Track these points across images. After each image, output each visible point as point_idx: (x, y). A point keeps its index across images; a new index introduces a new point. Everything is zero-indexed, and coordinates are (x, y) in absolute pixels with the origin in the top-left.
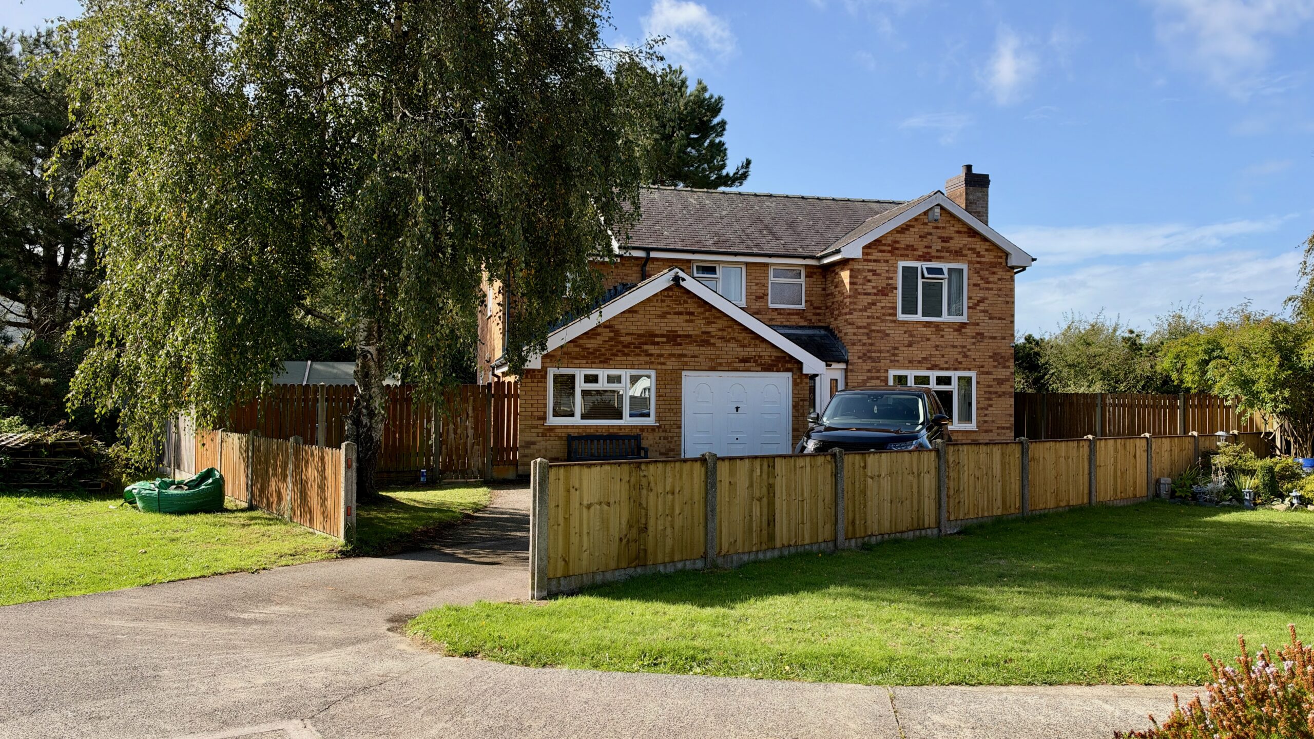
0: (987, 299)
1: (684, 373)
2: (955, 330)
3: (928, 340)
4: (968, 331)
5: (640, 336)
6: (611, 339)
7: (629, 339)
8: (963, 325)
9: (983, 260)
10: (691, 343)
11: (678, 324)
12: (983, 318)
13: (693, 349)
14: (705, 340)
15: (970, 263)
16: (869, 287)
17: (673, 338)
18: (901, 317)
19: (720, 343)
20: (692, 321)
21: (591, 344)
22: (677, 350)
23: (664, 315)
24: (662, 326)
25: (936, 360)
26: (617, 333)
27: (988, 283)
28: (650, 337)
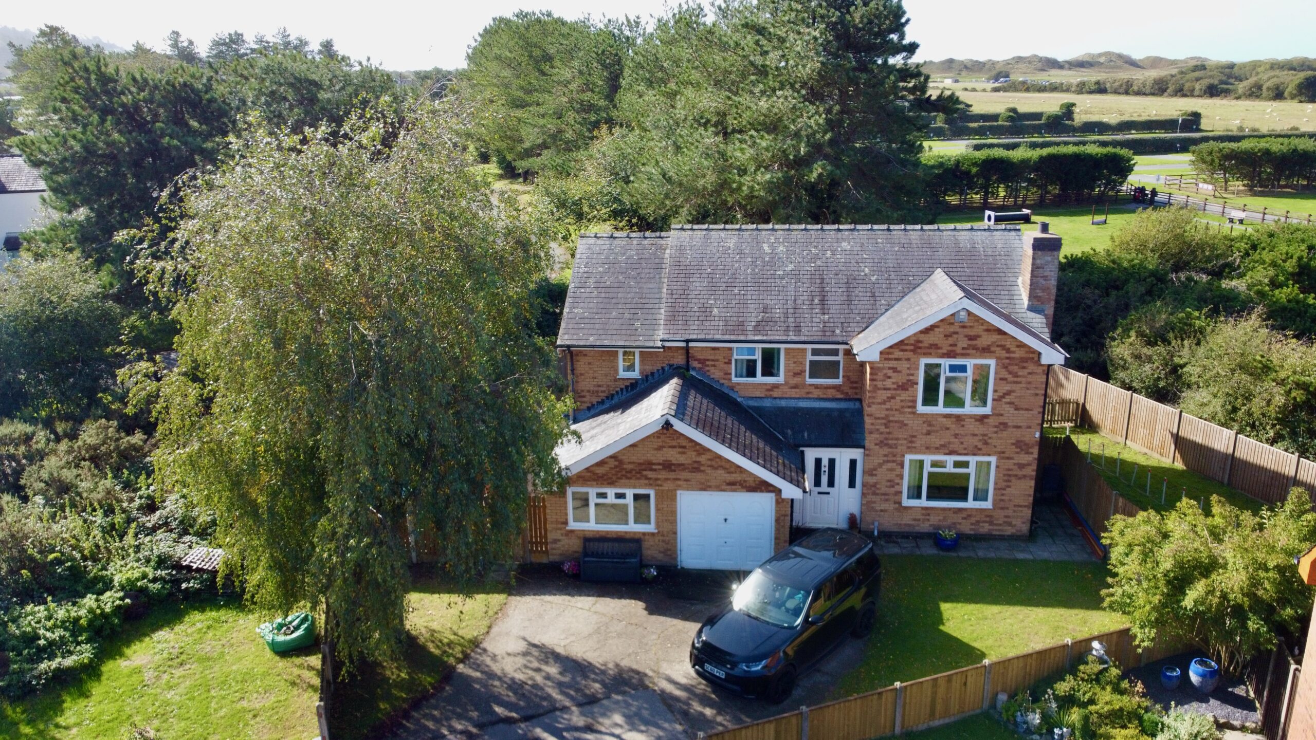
0: (1013, 391)
1: (679, 492)
2: (977, 420)
3: (948, 429)
4: (991, 421)
5: (640, 464)
6: (616, 467)
7: (630, 467)
8: (985, 417)
9: (1012, 355)
10: (684, 470)
11: (673, 455)
12: (1010, 410)
13: (685, 475)
14: (696, 468)
15: (998, 358)
16: (888, 383)
17: (668, 466)
18: (921, 409)
19: (709, 470)
20: (684, 453)
21: (600, 471)
22: (672, 475)
23: (660, 448)
24: (659, 457)
25: (956, 446)
26: (621, 462)
27: (1017, 376)
28: (649, 465)
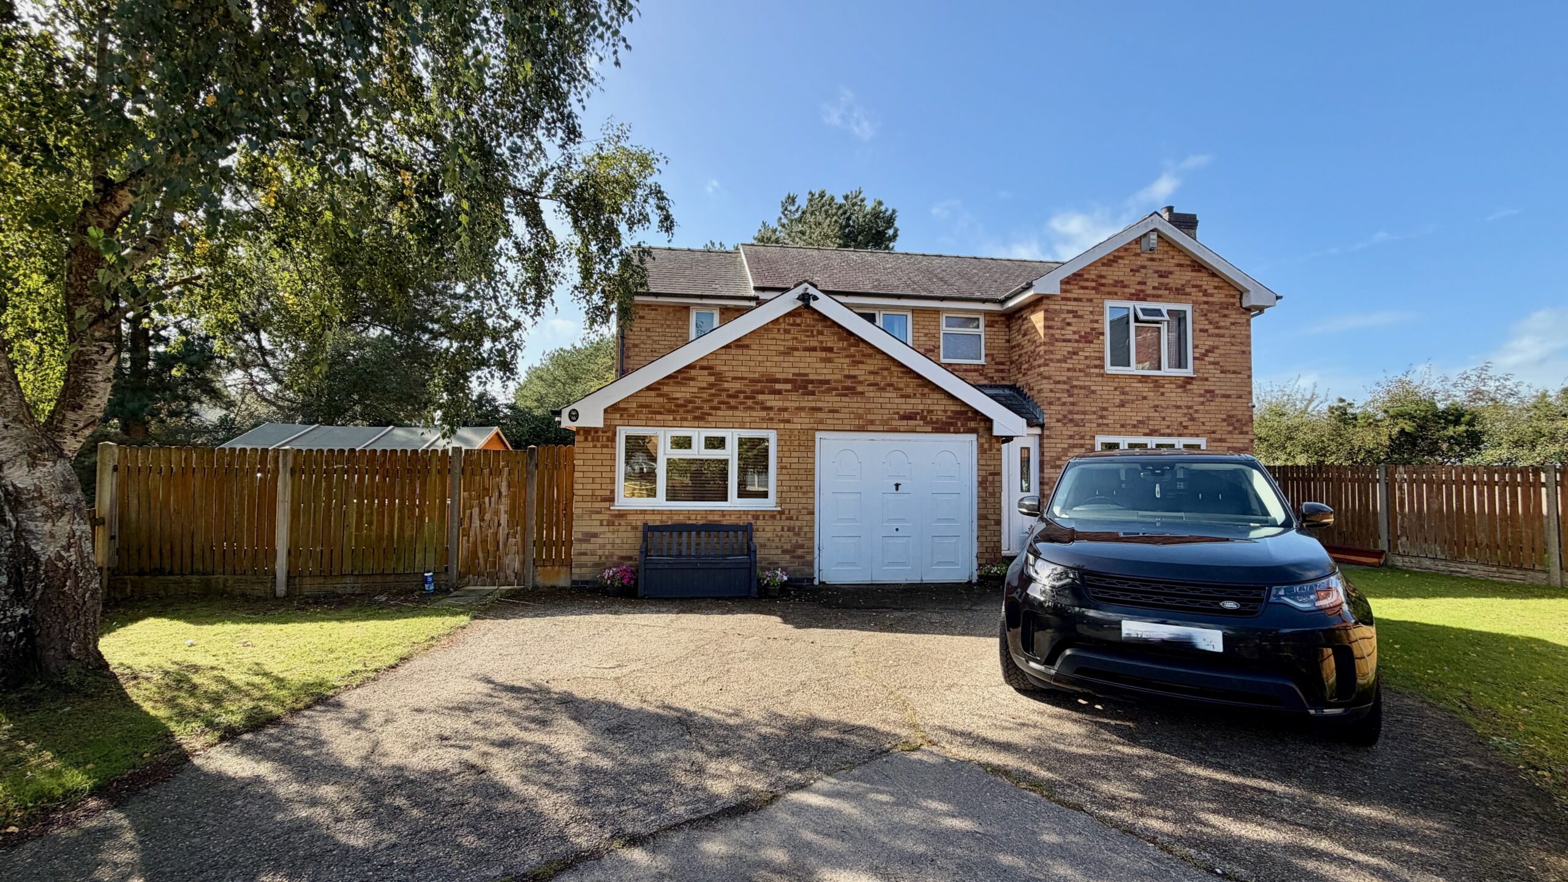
0: (1217, 348)
1: (818, 435)
2: (1178, 387)
3: (1145, 398)
4: (1194, 387)
5: (754, 381)
6: (711, 386)
7: (737, 386)
8: (1189, 380)
9: (1210, 299)
10: (829, 391)
11: (812, 366)
12: (1213, 372)
13: (831, 400)
14: (849, 389)
15: (1194, 303)
16: (1068, 333)
17: (802, 385)
18: (1110, 369)
19: (871, 392)
20: (829, 360)
21: (681, 393)
22: (808, 402)
23: (789, 351)
24: (786, 368)
25: (1153, 424)
26: (720, 377)
27: (1218, 328)
28: (769, 385)
